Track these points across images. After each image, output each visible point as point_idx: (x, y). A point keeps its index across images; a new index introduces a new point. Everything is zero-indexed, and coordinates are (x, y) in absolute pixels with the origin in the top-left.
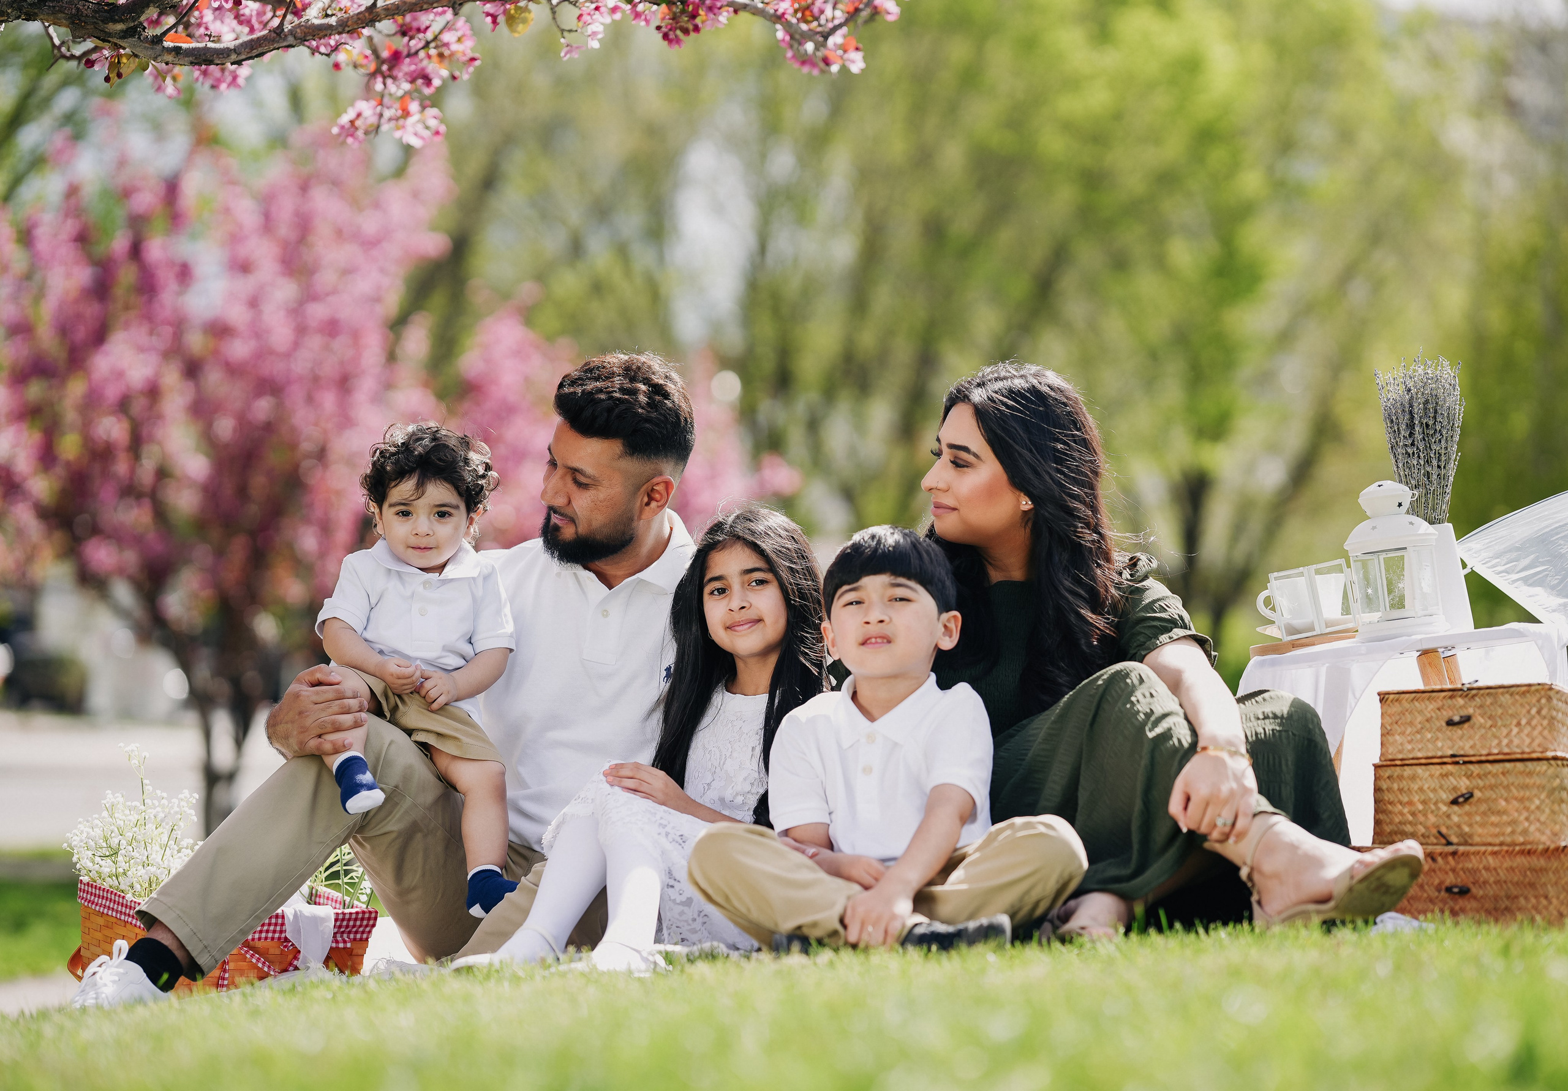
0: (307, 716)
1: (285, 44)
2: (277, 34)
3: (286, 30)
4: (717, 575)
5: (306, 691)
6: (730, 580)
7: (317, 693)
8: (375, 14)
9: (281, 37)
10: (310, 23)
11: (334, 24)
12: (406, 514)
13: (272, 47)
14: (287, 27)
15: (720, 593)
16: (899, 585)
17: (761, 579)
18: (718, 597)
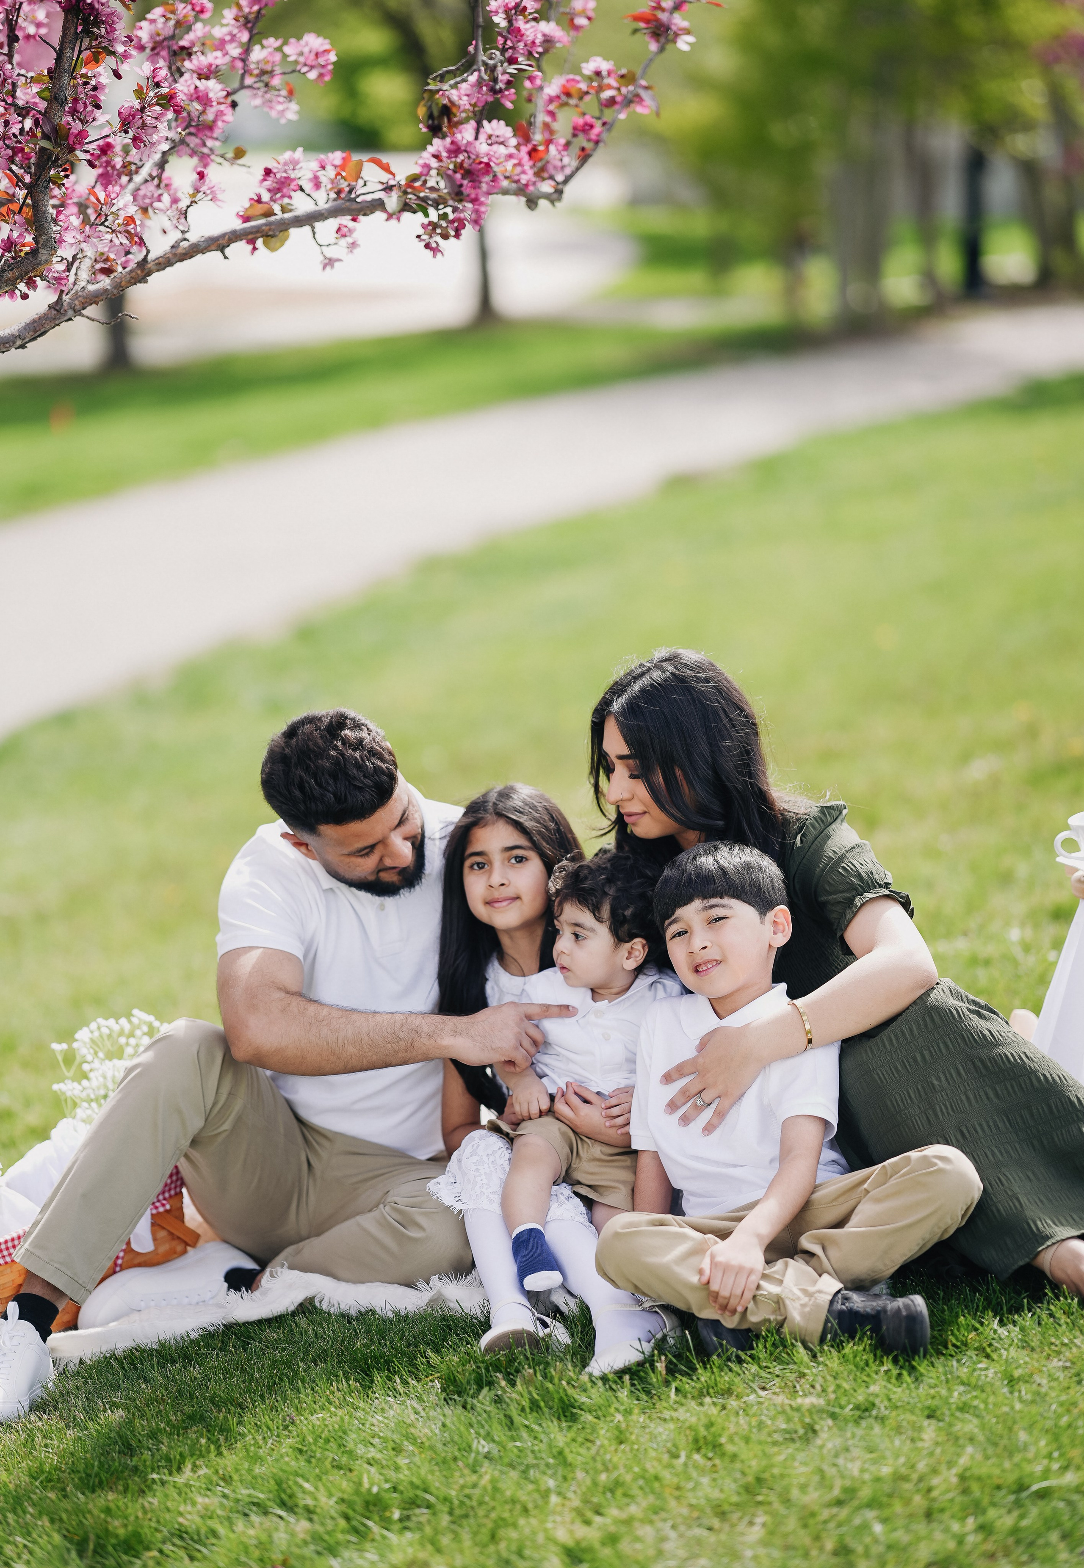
1: (66, 318)
4: (479, 850)
6: (491, 856)
8: (146, 269)
10: (86, 290)
11: (109, 287)
13: (53, 325)
15: (480, 868)
16: (712, 906)
17: (521, 856)
18: (478, 871)
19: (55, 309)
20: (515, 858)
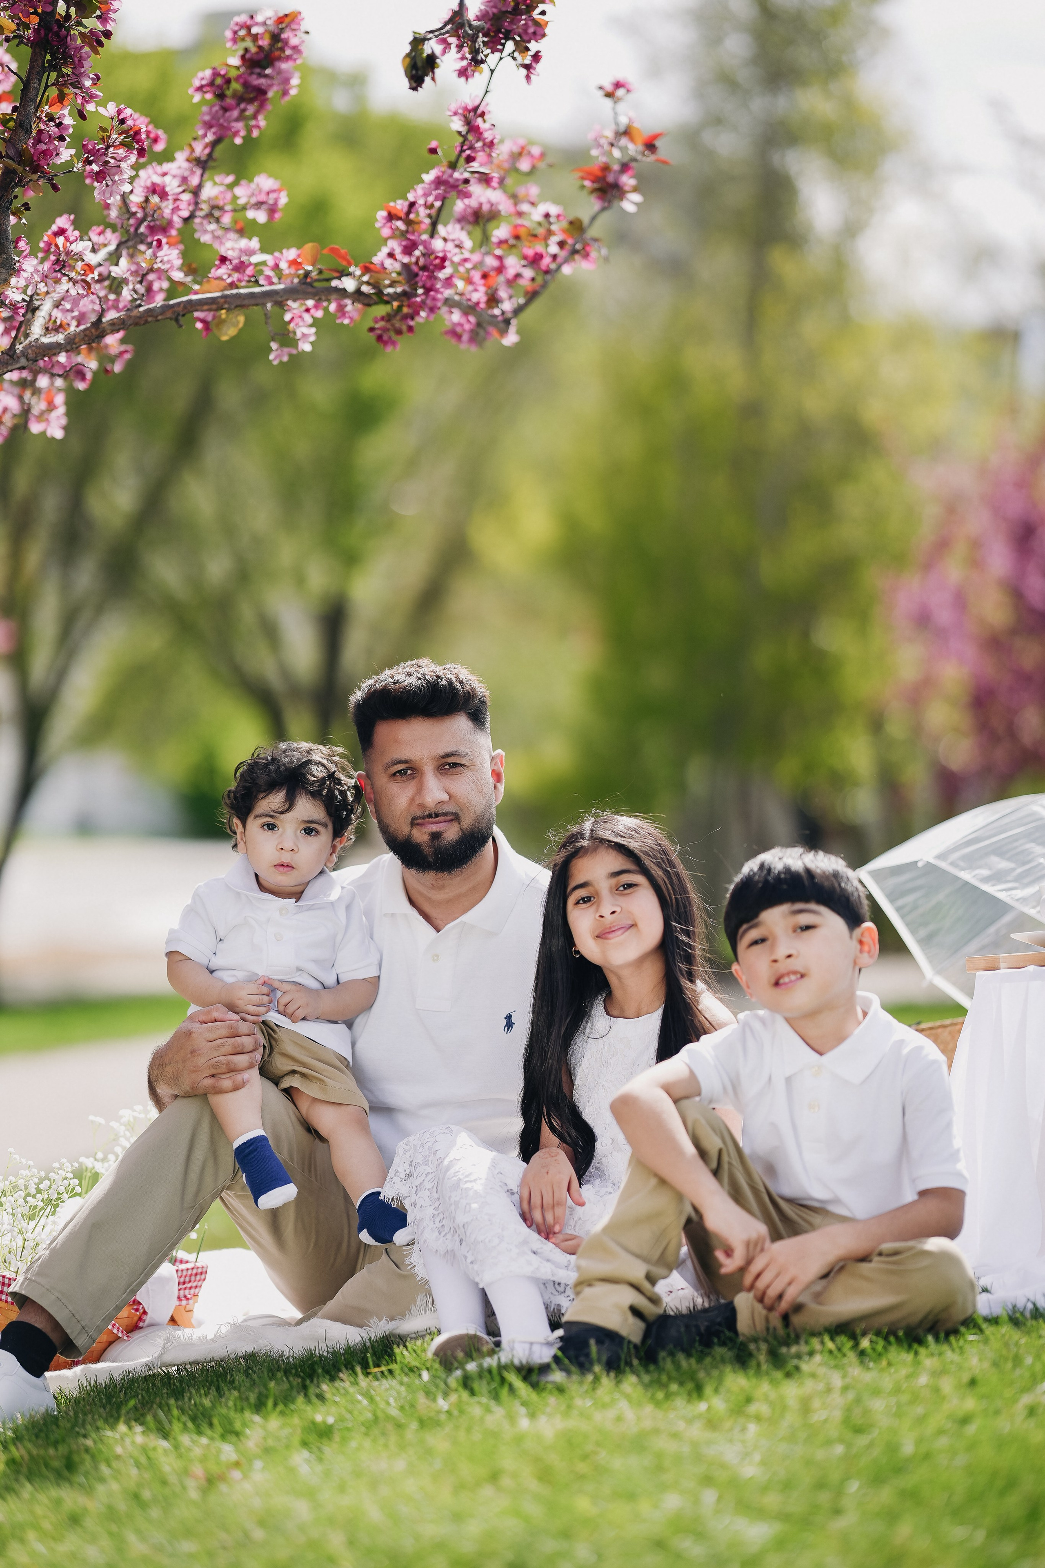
0: (200, 1054)
1: (18, 366)
2: (10, 356)
3: (18, 351)
4: (582, 882)
5: (199, 1028)
6: (596, 886)
7: (210, 1030)
8: (101, 330)
9: (14, 359)
10: (39, 342)
11: (62, 342)
12: (271, 827)
13: (5, 370)
14: (19, 348)
15: (585, 903)
16: (800, 911)
17: (629, 882)
18: (584, 906)
19: (8, 355)
20: (623, 886)
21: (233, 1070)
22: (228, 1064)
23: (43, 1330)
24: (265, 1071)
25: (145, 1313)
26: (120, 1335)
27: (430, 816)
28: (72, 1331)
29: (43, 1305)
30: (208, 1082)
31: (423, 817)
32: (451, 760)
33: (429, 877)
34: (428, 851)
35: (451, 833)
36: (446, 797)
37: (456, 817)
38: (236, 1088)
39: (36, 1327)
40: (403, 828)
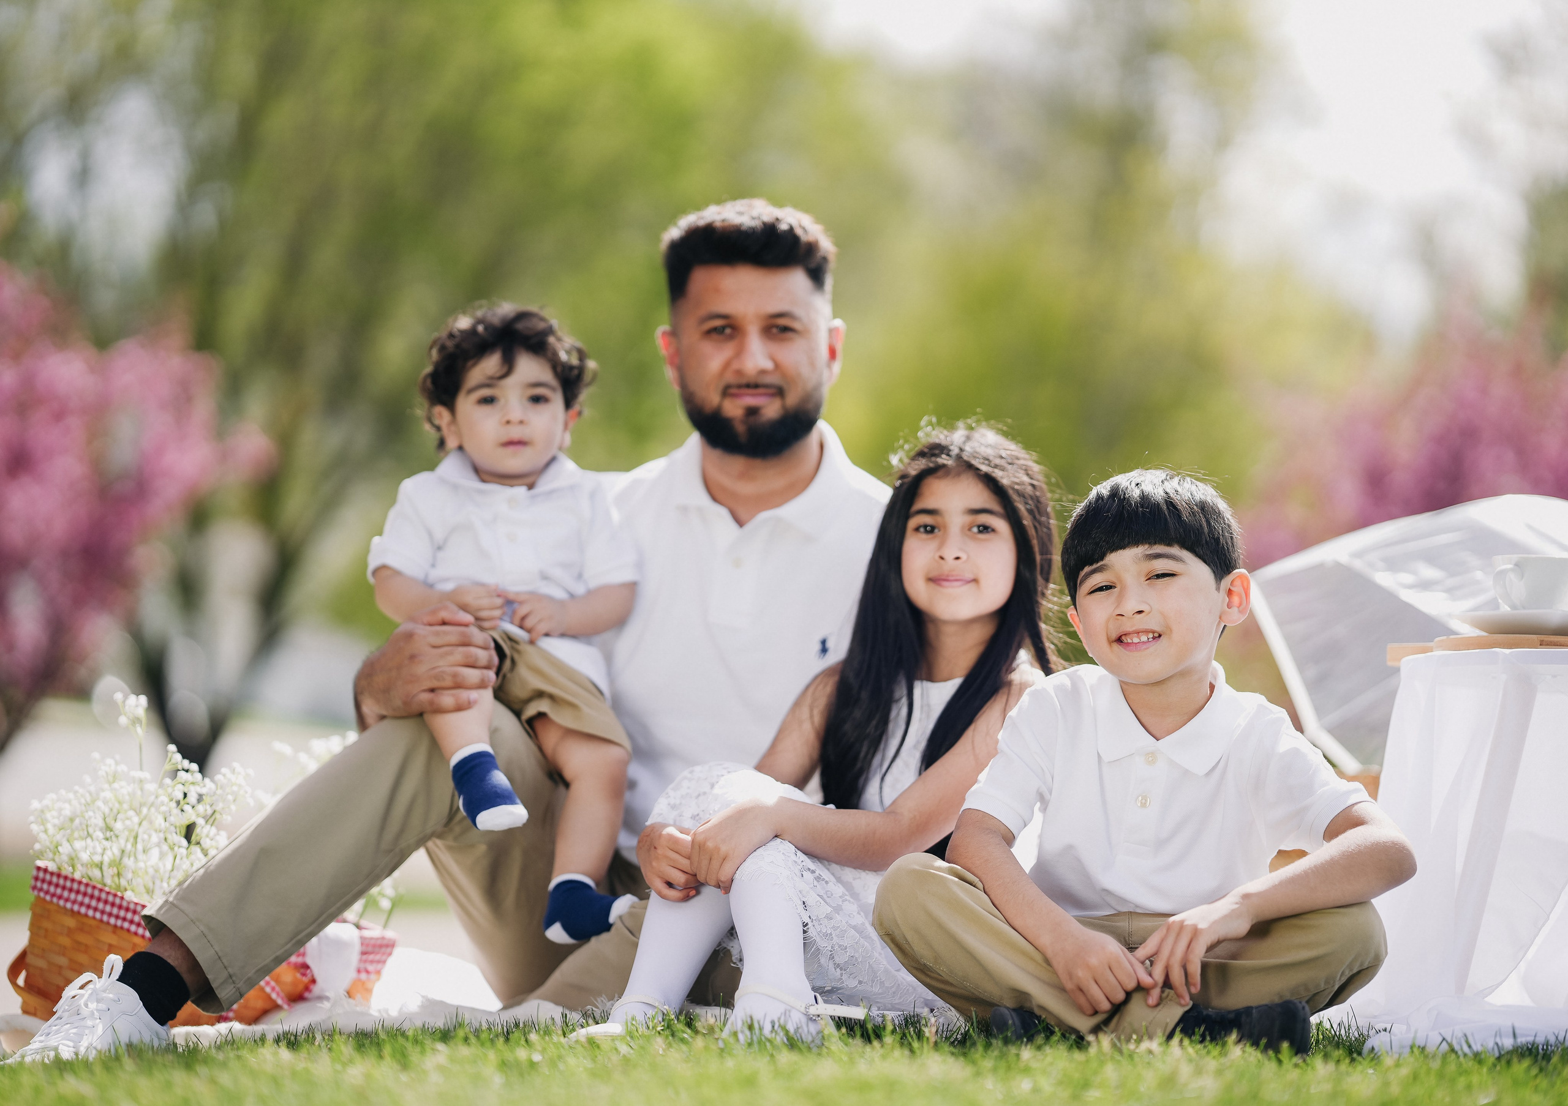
0: (421, 662)
5: (422, 629)
6: (946, 518)
7: (438, 633)
12: (489, 400)
15: (929, 533)
16: (1158, 556)
17: (987, 524)
18: (924, 536)
20: (979, 527)
21: (458, 685)
22: (455, 675)
23: (177, 969)
24: (501, 694)
25: (314, 981)
26: (280, 1002)
27: (748, 386)
28: (215, 978)
29: (182, 938)
30: (425, 697)
31: (740, 386)
32: (782, 322)
33: (737, 463)
34: (740, 428)
35: (771, 410)
36: (768, 365)
37: (779, 392)
38: (459, 708)
39: (169, 964)
40: (712, 398)
